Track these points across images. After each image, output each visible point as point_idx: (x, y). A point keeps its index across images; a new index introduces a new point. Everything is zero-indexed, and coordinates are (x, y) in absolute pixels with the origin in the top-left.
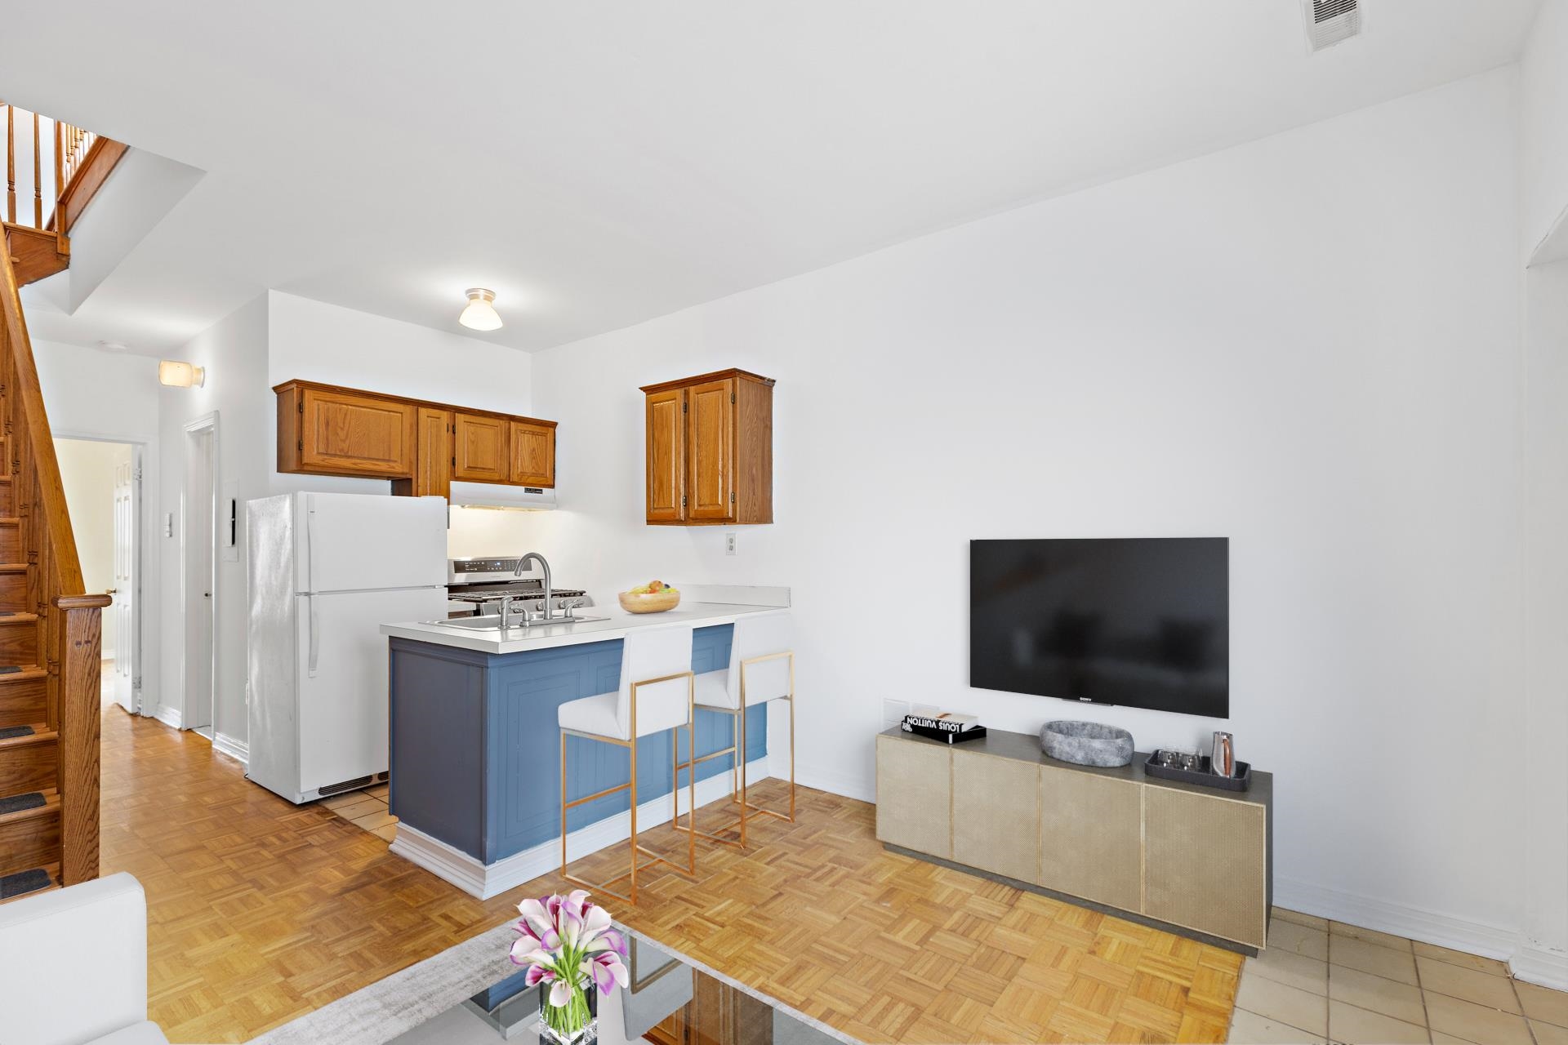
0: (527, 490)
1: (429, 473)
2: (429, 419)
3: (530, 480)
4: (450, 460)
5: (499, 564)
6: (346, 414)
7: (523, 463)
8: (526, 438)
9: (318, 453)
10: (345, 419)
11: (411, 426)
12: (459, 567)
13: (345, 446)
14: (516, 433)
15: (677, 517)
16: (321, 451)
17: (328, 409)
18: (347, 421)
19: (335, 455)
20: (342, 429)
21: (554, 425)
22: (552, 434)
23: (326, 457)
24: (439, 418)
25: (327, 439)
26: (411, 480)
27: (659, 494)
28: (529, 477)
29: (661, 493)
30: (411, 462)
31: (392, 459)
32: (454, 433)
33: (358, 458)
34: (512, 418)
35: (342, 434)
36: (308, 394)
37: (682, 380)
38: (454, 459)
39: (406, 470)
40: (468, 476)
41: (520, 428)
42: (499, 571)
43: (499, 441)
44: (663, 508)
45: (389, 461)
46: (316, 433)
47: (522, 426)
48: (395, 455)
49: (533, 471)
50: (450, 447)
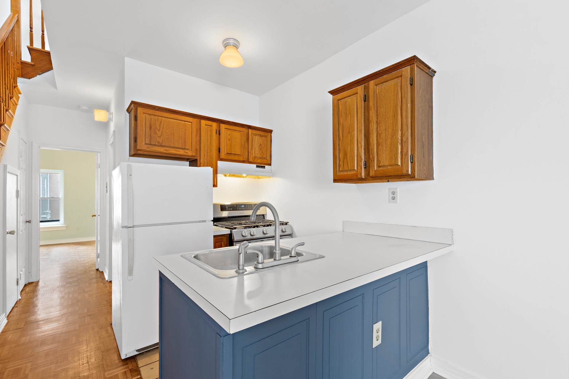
0: (257, 166)
1: (206, 156)
2: (207, 126)
3: (259, 161)
4: (218, 150)
5: (243, 206)
6: (161, 122)
7: (255, 152)
8: (257, 138)
9: (146, 144)
10: (160, 125)
11: (197, 131)
12: (223, 208)
13: (160, 140)
14: (252, 136)
15: (359, 176)
16: (147, 142)
17: (151, 119)
18: (162, 127)
19: (155, 145)
20: (159, 130)
21: (271, 131)
22: (270, 137)
23: (150, 146)
24: (211, 126)
25: (151, 136)
26: (196, 160)
27: (344, 161)
28: (258, 159)
29: (345, 161)
30: (196, 150)
31: (186, 148)
32: (220, 134)
33: (168, 147)
34: (249, 127)
35: (159, 133)
36: (140, 110)
37: (363, 78)
38: (219, 149)
39: (194, 154)
40: (227, 158)
41: (253, 132)
42: (243, 210)
43: (243, 139)
44: (346, 171)
45: (185, 149)
46: (144, 132)
47: (255, 132)
48: (188, 146)
49: (261, 156)
50: (217, 142)
